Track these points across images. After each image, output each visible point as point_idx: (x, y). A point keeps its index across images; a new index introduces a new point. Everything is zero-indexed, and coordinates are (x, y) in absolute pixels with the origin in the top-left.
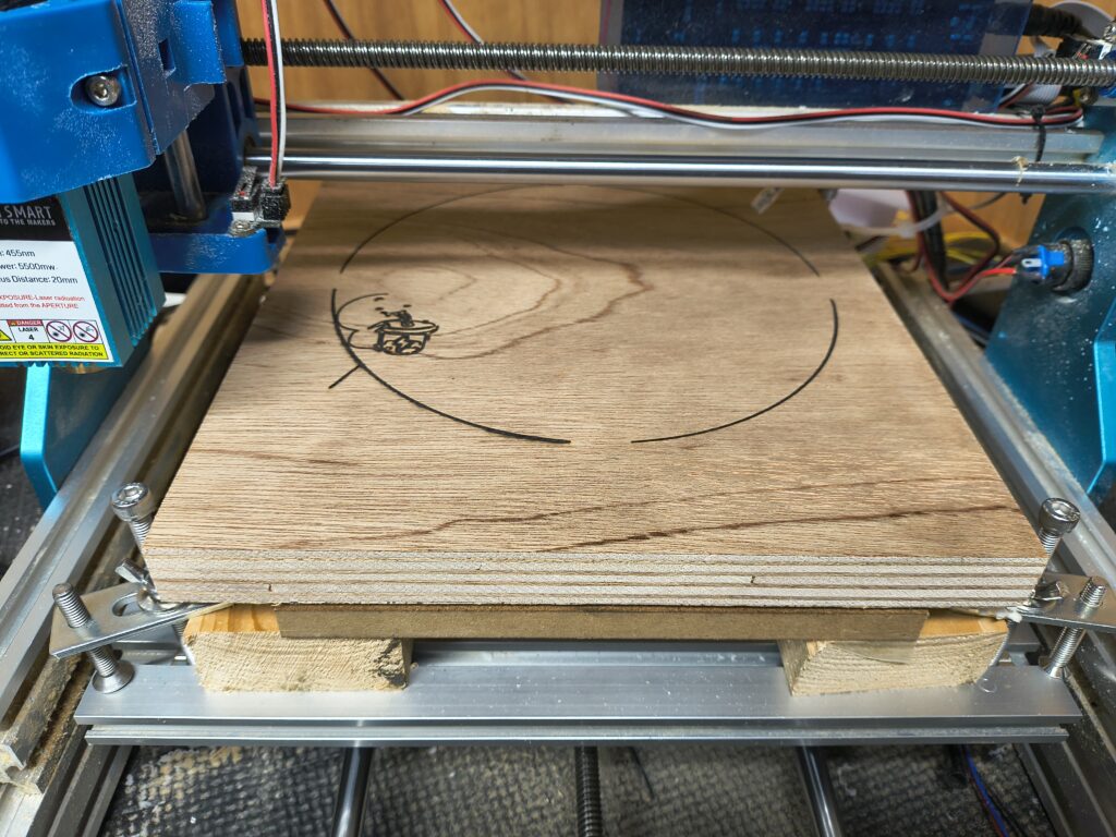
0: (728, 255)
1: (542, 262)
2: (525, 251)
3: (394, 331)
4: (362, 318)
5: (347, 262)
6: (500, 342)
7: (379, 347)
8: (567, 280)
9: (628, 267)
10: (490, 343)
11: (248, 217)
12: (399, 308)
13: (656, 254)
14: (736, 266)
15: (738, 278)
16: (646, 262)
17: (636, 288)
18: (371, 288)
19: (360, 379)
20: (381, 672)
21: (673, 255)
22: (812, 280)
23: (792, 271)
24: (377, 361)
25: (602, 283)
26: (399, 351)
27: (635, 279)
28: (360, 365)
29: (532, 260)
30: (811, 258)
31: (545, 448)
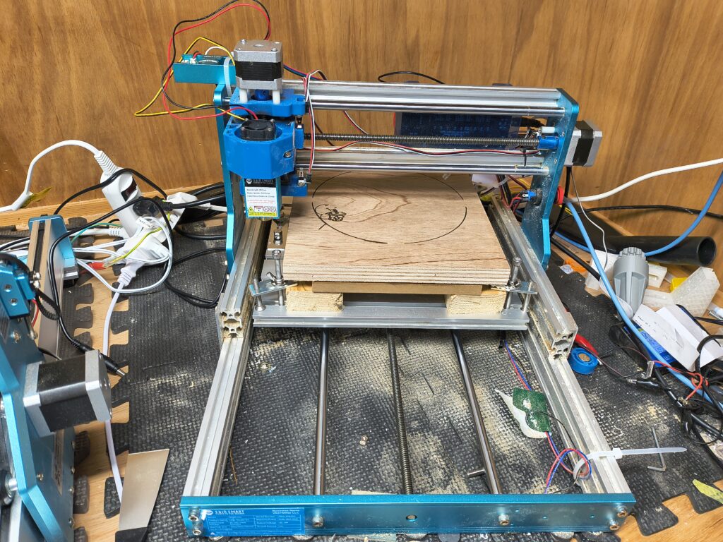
0: (434, 193)
1: (375, 195)
2: (369, 191)
3: (333, 215)
4: (322, 210)
5: (314, 194)
6: (365, 218)
7: (330, 219)
8: (384, 200)
9: (402, 196)
10: (361, 218)
11: (303, 181)
12: (333, 208)
13: (411, 193)
14: (436, 196)
15: (437, 200)
16: (408, 195)
17: (405, 203)
18: (323, 202)
19: (326, 227)
20: (336, 305)
21: (417, 193)
22: (461, 201)
23: (454, 198)
24: (330, 223)
25: (396, 201)
26: (336, 220)
27: (405, 201)
28: (326, 224)
29: (372, 194)
30: (461, 194)
31: (381, 245)
